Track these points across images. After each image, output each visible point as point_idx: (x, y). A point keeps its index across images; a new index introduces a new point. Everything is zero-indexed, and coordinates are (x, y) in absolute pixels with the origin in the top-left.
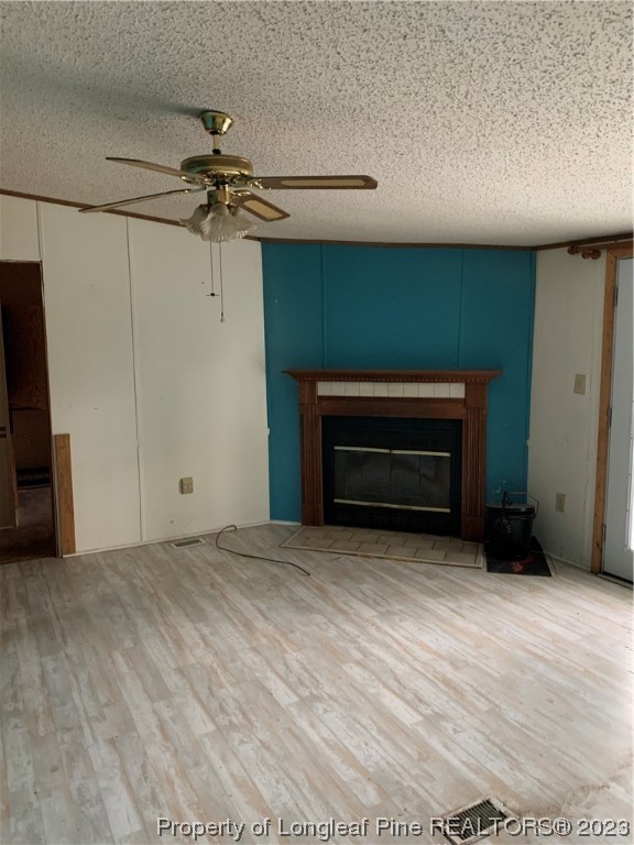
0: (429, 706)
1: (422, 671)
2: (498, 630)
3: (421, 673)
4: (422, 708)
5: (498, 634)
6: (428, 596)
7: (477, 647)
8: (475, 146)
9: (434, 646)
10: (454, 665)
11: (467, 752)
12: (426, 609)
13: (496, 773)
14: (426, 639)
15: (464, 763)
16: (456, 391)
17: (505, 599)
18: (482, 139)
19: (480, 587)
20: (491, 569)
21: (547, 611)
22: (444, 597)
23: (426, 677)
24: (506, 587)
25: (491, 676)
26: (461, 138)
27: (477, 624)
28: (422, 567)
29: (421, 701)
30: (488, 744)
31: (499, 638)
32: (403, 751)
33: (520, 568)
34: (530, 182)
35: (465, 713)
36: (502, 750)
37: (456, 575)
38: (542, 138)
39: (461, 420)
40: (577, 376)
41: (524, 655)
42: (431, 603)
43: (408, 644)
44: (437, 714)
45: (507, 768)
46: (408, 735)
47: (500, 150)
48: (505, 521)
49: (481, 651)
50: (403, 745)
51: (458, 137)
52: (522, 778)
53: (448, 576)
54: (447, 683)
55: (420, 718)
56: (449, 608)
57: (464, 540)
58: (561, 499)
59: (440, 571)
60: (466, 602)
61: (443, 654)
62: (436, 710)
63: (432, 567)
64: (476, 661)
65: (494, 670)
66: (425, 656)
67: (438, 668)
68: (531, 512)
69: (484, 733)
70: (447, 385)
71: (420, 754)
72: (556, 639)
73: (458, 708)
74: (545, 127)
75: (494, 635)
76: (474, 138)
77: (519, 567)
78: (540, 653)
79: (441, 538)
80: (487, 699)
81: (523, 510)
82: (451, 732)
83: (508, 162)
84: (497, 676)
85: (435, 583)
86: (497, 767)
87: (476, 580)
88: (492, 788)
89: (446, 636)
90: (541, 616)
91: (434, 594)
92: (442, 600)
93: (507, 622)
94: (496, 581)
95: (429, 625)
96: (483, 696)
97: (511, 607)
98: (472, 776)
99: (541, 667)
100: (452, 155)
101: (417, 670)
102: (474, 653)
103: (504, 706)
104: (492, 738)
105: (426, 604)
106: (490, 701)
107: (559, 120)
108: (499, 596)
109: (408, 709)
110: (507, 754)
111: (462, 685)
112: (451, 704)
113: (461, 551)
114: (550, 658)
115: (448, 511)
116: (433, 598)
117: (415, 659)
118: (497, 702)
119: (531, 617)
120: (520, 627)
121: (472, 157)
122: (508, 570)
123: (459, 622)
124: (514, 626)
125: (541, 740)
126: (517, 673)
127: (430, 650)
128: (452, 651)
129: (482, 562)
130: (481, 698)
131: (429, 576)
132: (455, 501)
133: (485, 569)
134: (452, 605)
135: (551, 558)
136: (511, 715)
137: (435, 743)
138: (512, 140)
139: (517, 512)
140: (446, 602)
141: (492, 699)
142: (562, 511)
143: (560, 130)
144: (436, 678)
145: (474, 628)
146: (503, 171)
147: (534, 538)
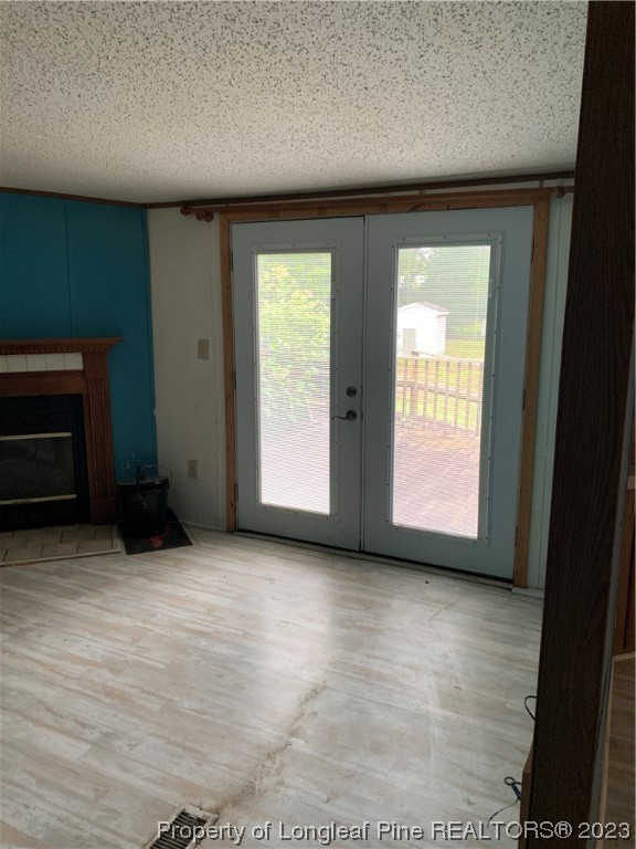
0: (94, 729)
1: (78, 688)
2: (153, 616)
3: (76, 691)
4: (88, 734)
5: (153, 620)
6: (68, 598)
7: (134, 641)
8: (94, 70)
9: (86, 655)
10: (114, 668)
11: (149, 766)
12: (68, 615)
13: (185, 776)
14: (74, 650)
15: (148, 779)
16: (72, 362)
17: (152, 580)
18: (104, 62)
19: (123, 573)
20: (130, 550)
21: (195, 582)
22: (85, 594)
23: (86, 695)
24: (149, 567)
25: (155, 669)
26: (78, 55)
27: (129, 616)
28: (53, 566)
29: (83, 725)
30: (169, 747)
31: (156, 624)
32: (75, 796)
33: (160, 543)
34: (152, 127)
35: (138, 722)
36: (185, 748)
37: (94, 566)
38: (172, 75)
39: (81, 395)
40: (200, 341)
41: (183, 635)
42: (72, 606)
43: (55, 661)
44: (105, 735)
45: (194, 766)
46: (77, 774)
47: (123, 81)
48: (140, 497)
49: (140, 644)
50: (73, 788)
51: (73, 53)
52: (211, 769)
53: (84, 569)
54: (110, 693)
55: (87, 747)
56: (94, 606)
57: (95, 525)
58: (193, 466)
59: (76, 566)
60: (111, 594)
61: (99, 661)
62: (104, 730)
63: (63, 562)
64: (136, 658)
65: (157, 661)
66: (77, 670)
67: (98, 680)
68: (165, 484)
69: (162, 737)
70: (62, 355)
71: (95, 790)
72: (211, 609)
73: (129, 718)
74: (178, 61)
75: (151, 623)
76: (95, 58)
77: (158, 542)
78: (199, 628)
79: (70, 528)
80: (158, 696)
81: (158, 483)
82: (126, 749)
83: (131, 97)
84: (162, 666)
85: (72, 581)
86: (184, 770)
87: (117, 567)
88: (184, 795)
89: (96, 638)
90: (190, 588)
91: (73, 594)
92: (84, 599)
93: (160, 605)
94: (140, 562)
95: (76, 632)
96: (153, 695)
97: (160, 587)
98: (161, 791)
99: (203, 643)
100: (64, 77)
101: (71, 690)
102: (133, 649)
103: (176, 698)
104: (172, 738)
105: (68, 608)
106: (162, 698)
107: (194, 56)
108: (146, 578)
109: (71, 740)
110: (190, 750)
111: (128, 690)
112: (121, 716)
113: (94, 538)
114: (209, 630)
115: (74, 496)
116: (72, 599)
117: (66, 677)
118: (169, 696)
119: (182, 593)
120: (174, 606)
121: (89, 84)
122: (149, 548)
123: (110, 619)
124: (167, 607)
125: (220, 721)
126: (181, 657)
127: (82, 661)
128: (106, 654)
129: (119, 545)
130: (150, 697)
131: (61, 574)
132: (80, 484)
133: (124, 552)
134: (97, 602)
135: (187, 525)
136: (186, 704)
137: (111, 770)
138: (138, 71)
139: (152, 486)
140: (90, 601)
141: (162, 694)
142: (196, 478)
143: (194, 69)
144: (96, 691)
145: (126, 621)
146: (124, 108)
147: (169, 509)
